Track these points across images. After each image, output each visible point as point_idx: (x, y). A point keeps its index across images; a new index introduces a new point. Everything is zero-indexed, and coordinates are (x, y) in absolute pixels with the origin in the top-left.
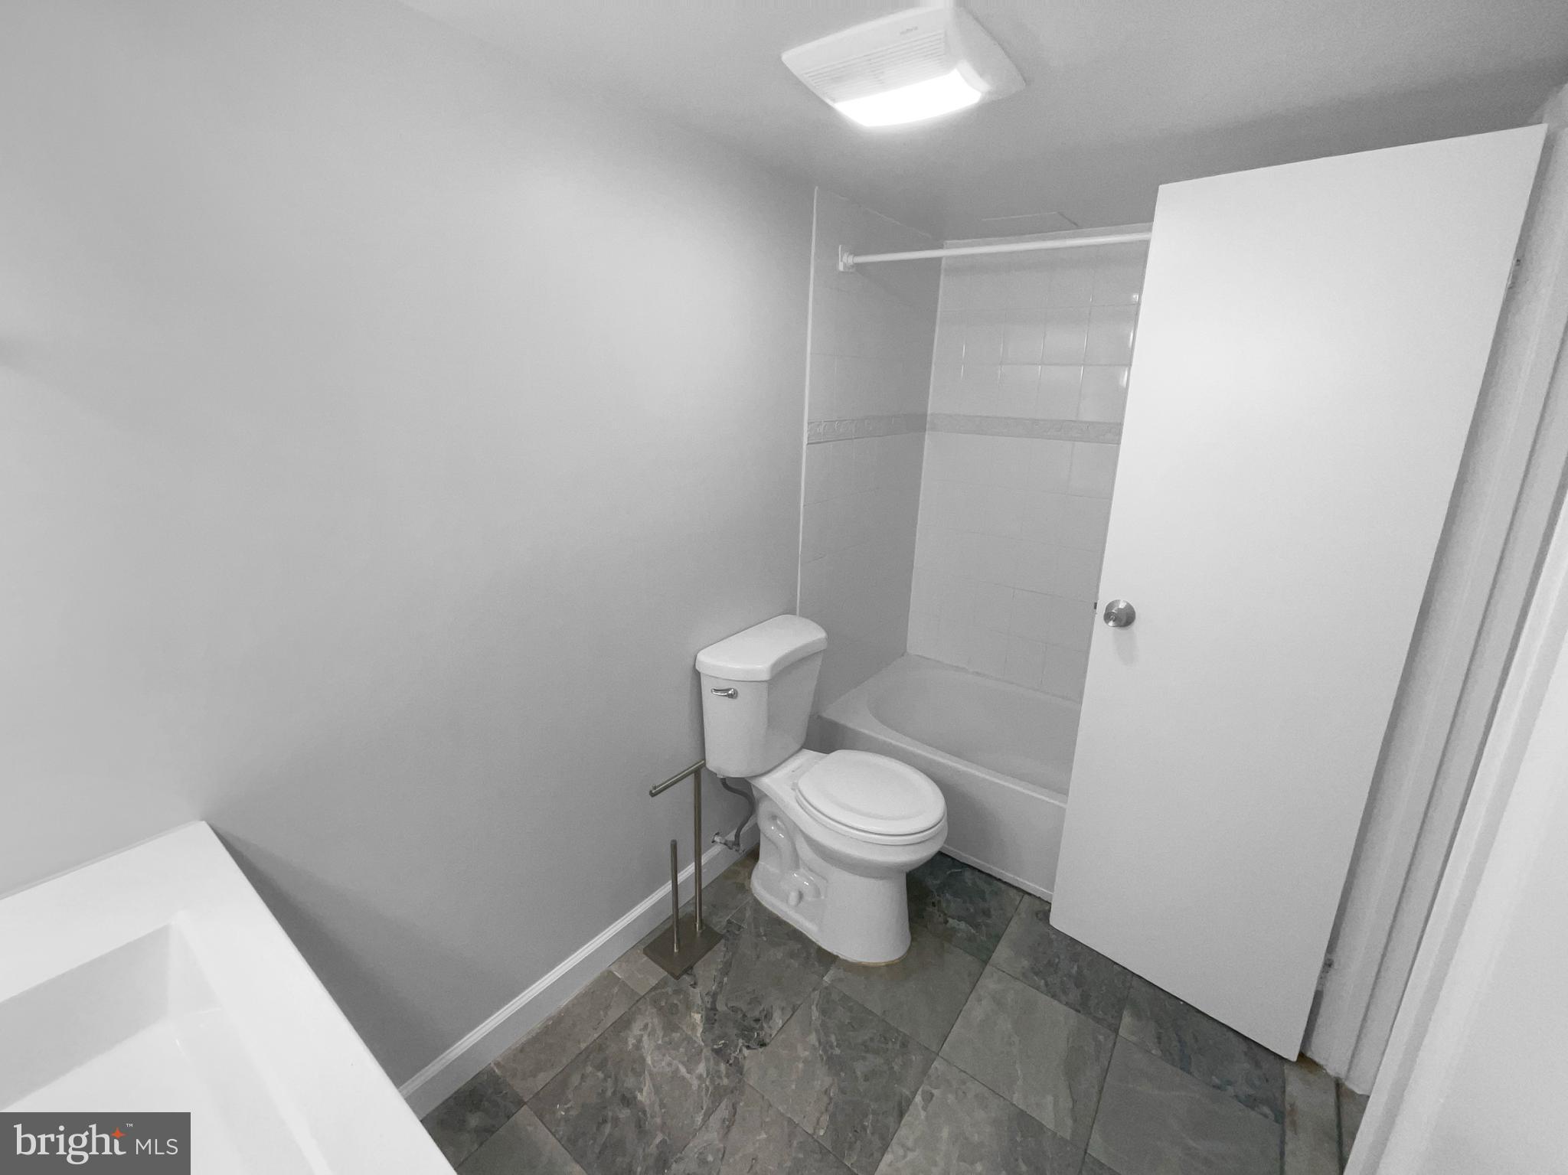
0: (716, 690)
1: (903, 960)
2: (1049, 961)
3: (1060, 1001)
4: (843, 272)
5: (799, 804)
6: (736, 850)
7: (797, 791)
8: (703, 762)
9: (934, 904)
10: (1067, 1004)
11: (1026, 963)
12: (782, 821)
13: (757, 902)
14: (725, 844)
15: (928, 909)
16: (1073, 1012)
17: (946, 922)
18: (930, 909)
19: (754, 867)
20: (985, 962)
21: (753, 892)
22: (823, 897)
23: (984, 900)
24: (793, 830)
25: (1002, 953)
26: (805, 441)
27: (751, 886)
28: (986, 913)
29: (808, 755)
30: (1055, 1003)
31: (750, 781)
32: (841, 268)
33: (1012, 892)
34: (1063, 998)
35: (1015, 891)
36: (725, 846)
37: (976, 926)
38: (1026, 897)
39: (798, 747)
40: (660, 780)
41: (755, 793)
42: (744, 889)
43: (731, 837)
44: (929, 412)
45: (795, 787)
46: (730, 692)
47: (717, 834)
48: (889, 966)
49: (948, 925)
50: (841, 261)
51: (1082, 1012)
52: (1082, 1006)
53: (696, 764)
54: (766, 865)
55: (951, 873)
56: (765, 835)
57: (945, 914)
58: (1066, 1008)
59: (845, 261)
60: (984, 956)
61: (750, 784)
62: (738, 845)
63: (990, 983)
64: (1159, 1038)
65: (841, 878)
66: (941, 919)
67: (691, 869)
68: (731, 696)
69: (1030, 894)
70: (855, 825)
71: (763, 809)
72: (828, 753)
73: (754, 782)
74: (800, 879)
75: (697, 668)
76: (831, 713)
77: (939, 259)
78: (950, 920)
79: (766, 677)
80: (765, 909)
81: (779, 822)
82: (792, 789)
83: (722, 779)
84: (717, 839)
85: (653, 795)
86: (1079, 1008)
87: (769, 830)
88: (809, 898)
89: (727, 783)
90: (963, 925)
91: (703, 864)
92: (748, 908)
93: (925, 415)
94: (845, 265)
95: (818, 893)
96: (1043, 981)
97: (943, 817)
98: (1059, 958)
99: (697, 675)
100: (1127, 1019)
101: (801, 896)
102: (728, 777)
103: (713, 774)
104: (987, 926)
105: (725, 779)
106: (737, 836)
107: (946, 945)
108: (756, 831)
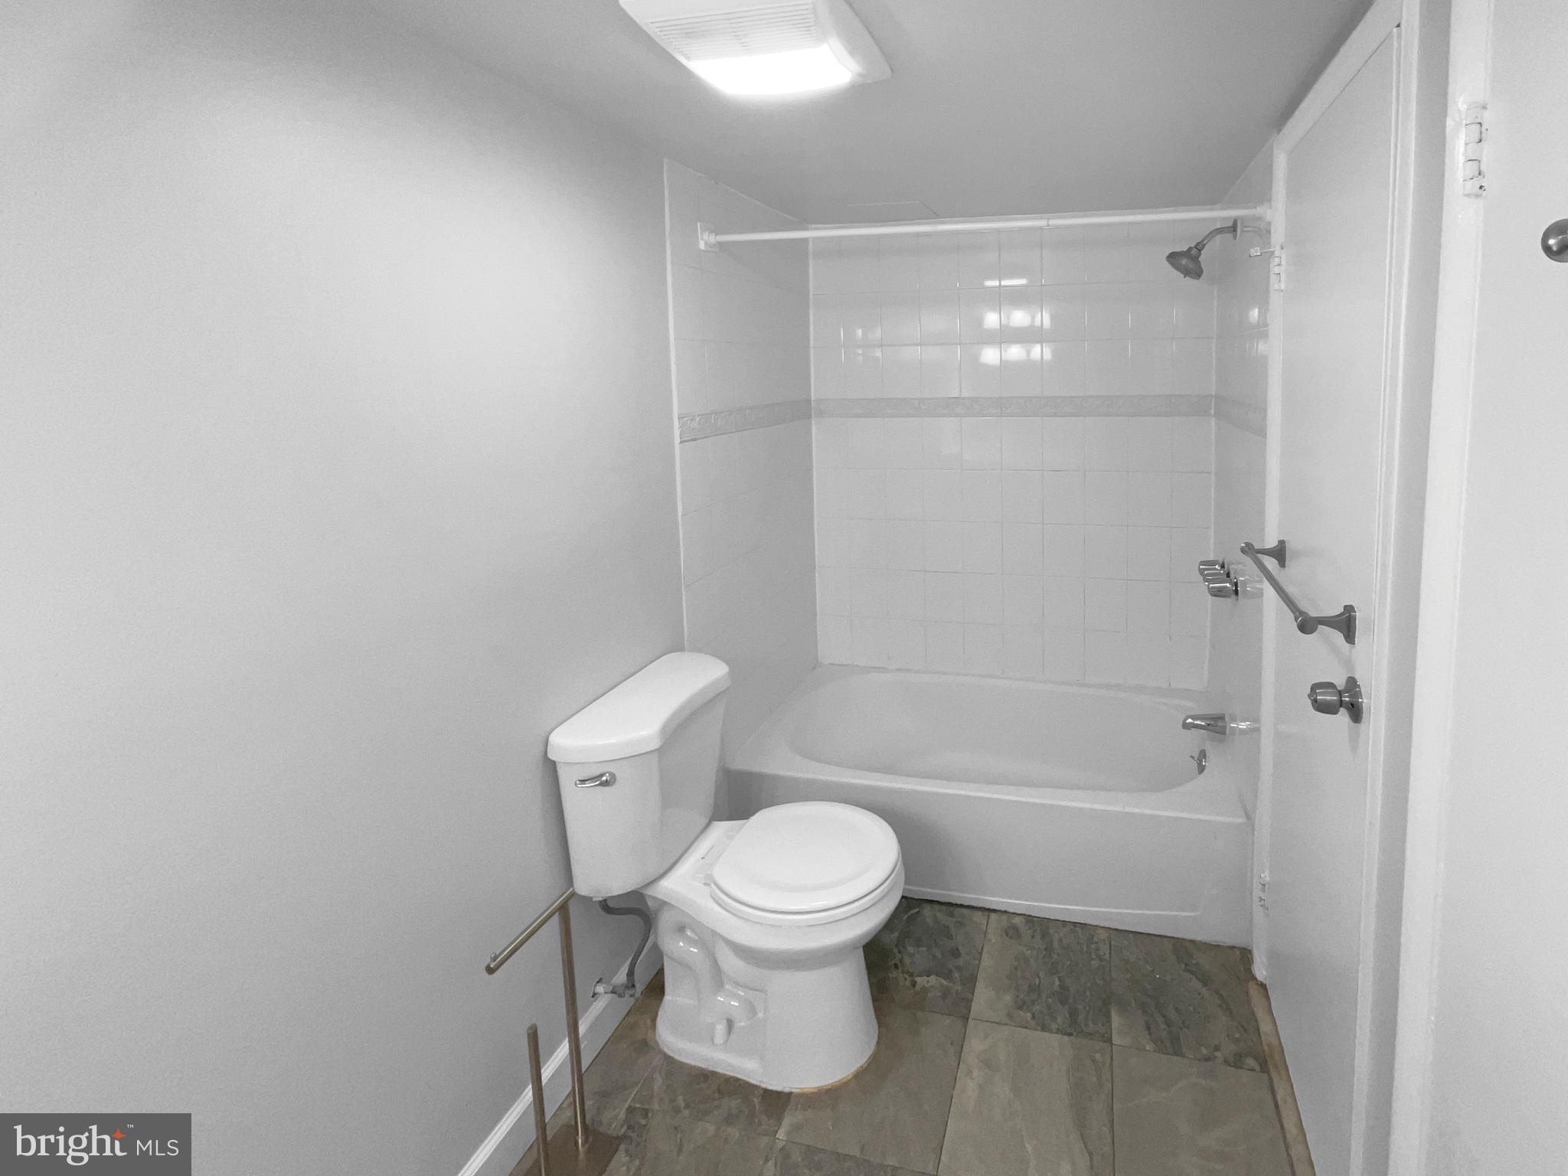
0: (583, 781)
1: (874, 1059)
2: (1030, 986)
3: (1051, 1031)
4: (704, 251)
5: (717, 903)
6: (631, 996)
7: (713, 885)
8: (571, 889)
9: (896, 966)
10: (1058, 1031)
11: (1008, 998)
12: (693, 931)
13: (669, 1060)
14: (613, 992)
15: (890, 975)
16: (1066, 1038)
17: (914, 984)
18: (894, 974)
19: (659, 1007)
20: (965, 1019)
21: (661, 1045)
22: (760, 1015)
23: (950, 937)
24: (708, 939)
25: (983, 997)
26: (677, 440)
27: (657, 1038)
28: (955, 953)
29: (721, 828)
30: (1046, 1035)
31: (641, 891)
32: (702, 246)
33: (978, 917)
34: (1054, 1026)
35: (980, 913)
36: (615, 995)
37: (948, 975)
38: (993, 916)
39: (704, 821)
40: (501, 944)
41: (650, 903)
42: (646, 1045)
43: (621, 977)
44: (813, 398)
45: (710, 881)
46: (604, 778)
47: (600, 981)
48: (858, 1075)
49: (918, 987)
50: (702, 239)
51: (1075, 1034)
52: (1073, 1028)
53: (560, 898)
54: (676, 997)
55: (908, 918)
56: (672, 959)
57: (911, 975)
58: (1059, 1036)
59: (705, 240)
60: (961, 1010)
61: (641, 893)
62: (633, 986)
63: (976, 1045)
64: (1149, 1029)
65: (782, 981)
66: (908, 983)
67: (564, 1050)
68: (606, 784)
69: (994, 911)
70: (792, 908)
71: (665, 922)
72: (747, 819)
73: (650, 892)
74: (729, 1002)
75: (549, 756)
76: (741, 763)
77: (805, 241)
78: (918, 980)
79: (655, 744)
80: (682, 1065)
81: (689, 933)
82: (705, 884)
83: (601, 902)
84: (600, 989)
85: (490, 971)
86: (1069, 1030)
87: (676, 947)
88: (740, 1024)
89: (609, 904)
90: (933, 979)
91: (580, 1036)
92: (657, 1076)
93: (809, 401)
94: (706, 243)
95: (752, 1010)
96: (1029, 1014)
97: (898, 859)
98: (1039, 978)
99: (551, 768)
100: (1116, 1020)
101: (730, 1024)
102: (609, 897)
103: (587, 900)
104: (959, 969)
105: (605, 900)
106: (631, 974)
107: (919, 1014)
108: (658, 954)
